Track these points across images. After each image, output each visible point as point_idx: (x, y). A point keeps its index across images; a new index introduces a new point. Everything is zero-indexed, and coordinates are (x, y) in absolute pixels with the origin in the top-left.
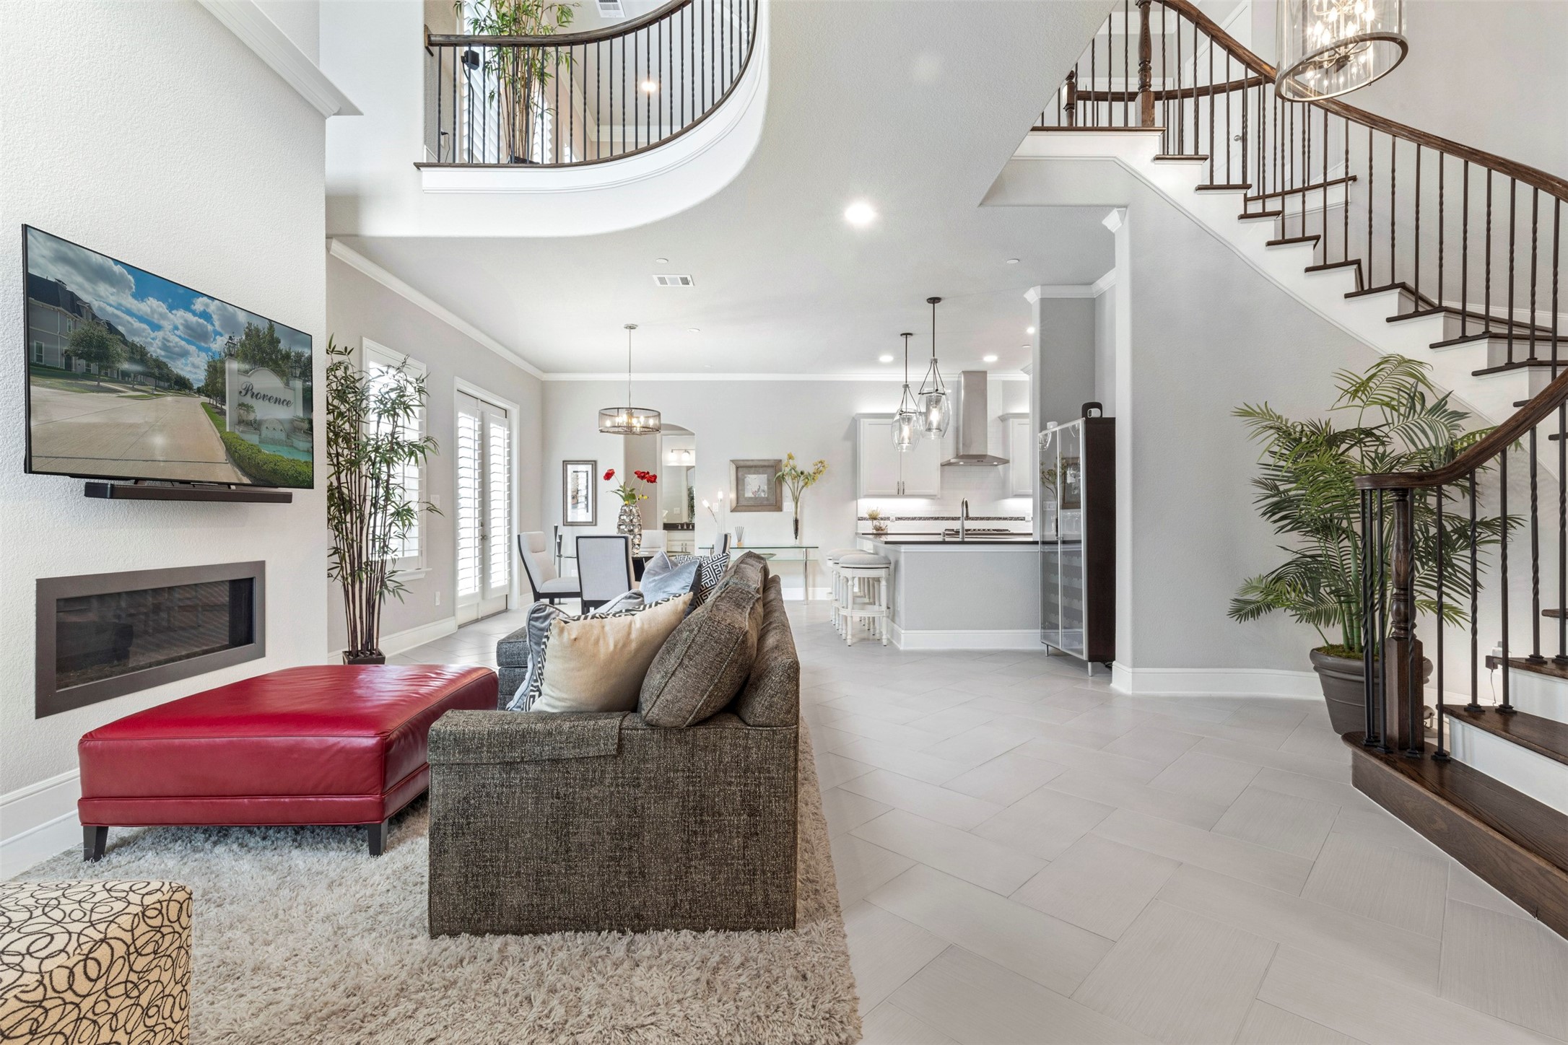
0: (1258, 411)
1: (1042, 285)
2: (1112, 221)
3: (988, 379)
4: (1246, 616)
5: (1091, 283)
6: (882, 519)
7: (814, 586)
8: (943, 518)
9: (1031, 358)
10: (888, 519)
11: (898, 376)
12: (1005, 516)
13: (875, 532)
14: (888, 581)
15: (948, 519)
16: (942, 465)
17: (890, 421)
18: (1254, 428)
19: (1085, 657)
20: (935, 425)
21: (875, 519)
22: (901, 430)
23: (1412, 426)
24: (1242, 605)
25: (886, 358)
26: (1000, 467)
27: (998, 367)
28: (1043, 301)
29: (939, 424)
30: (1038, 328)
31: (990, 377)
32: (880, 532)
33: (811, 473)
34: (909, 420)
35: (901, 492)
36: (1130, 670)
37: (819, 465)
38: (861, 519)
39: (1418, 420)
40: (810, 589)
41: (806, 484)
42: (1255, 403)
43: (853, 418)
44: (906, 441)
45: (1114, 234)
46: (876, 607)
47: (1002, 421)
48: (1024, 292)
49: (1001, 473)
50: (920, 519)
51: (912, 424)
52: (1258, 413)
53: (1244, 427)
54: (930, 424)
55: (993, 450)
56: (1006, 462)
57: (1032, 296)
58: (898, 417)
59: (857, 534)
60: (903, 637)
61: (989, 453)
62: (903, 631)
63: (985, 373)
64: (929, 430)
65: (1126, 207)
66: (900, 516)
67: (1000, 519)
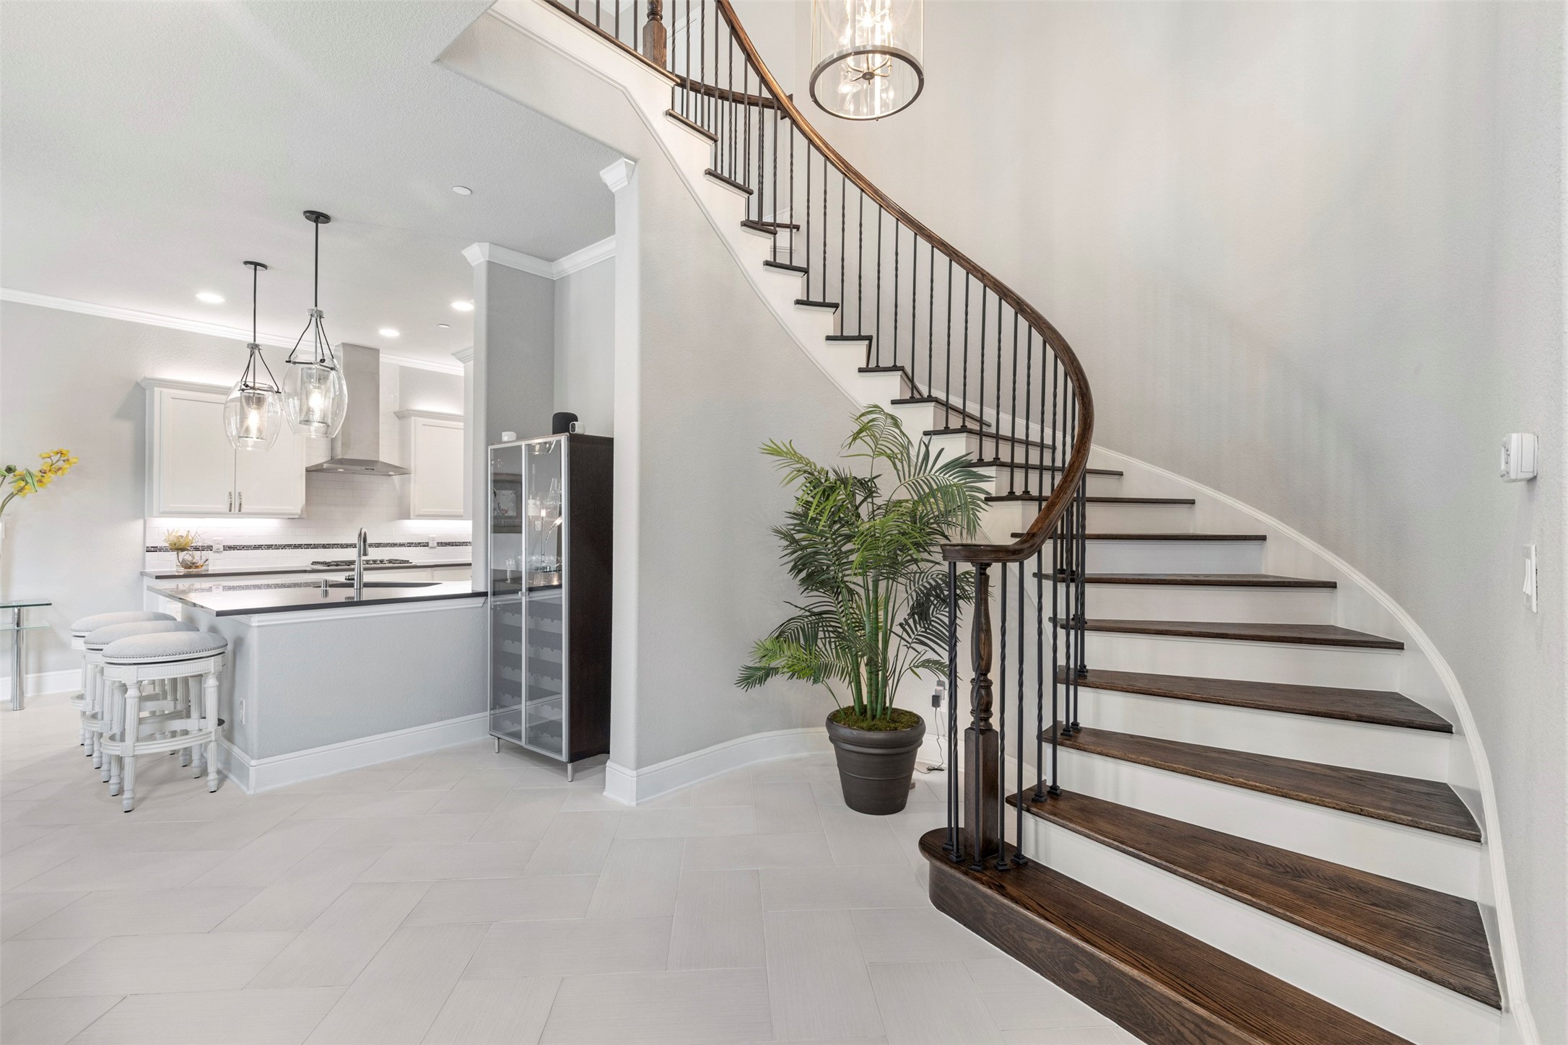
0: (785, 450)
1: (492, 243)
2: (614, 176)
3: (381, 360)
4: (754, 683)
5: (551, 260)
6: (196, 549)
7: (40, 669)
8: (308, 546)
9: (472, 341)
10: (210, 548)
11: (238, 329)
12: (402, 542)
13: (182, 571)
14: (219, 677)
15: (316, 546)
16: (308, 471)
17: (222, 398)
18: (788, 470)
19: (564, 757)
20: (317, 416)
21: (183, 550)
22: (243, 417)
23: (921, 482)
24: (752, 672)
25: (209, 297)
26: (396, 479)
27: (394, 346)
28: (491, 265)
29: (324, 416)
30: (484, 304)
31: (384, 358)
32: (193, 571)
33: (35, 471)
34: (260, 401)
35: (235, 508)
36: (634, 773)
37: (55, 458)
38: (154, 549)
39: (928, 478)
40: (30, 679)
41: (21, 490)
42: (781, 440)
43: (138, 384)
44: (254, 433)
45: (613, 195)
46: (192, 724)
47: (399, 418)
48: (464, 248)
49: (397, 486)
50: (269, 547)
51: (265, 407)
52: (786, 453)
53: (776, 470)
54: (309, 410)
55: (387, 455)
56: (402, 471)
57: (476, 254)
58: (237, 394)
59: (142, 574)
60: (252, 771)
61: (381, 460)
62: (253, 762)
63: (375, 352)
64: (307, 422)
65: (635, 161)
66: (231, 544)
67: (394, 545)
